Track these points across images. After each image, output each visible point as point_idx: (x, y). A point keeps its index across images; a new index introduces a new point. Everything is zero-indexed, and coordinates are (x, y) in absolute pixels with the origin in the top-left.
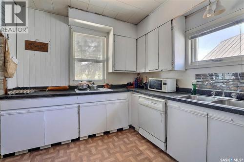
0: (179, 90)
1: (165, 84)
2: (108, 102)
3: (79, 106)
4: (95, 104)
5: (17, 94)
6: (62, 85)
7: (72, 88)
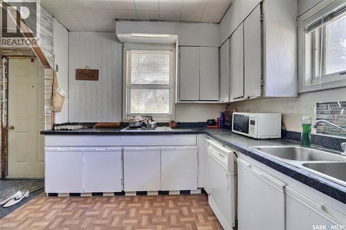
0: (286, 136)
1: (253, 123)
2: (162, 147)
3: (123, 150)
4: (145, 148)
5: (62, 130)
6: (113, 122)
7: (123, 125)
